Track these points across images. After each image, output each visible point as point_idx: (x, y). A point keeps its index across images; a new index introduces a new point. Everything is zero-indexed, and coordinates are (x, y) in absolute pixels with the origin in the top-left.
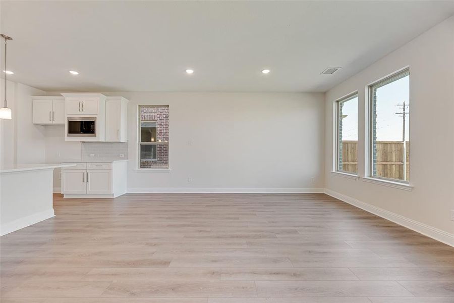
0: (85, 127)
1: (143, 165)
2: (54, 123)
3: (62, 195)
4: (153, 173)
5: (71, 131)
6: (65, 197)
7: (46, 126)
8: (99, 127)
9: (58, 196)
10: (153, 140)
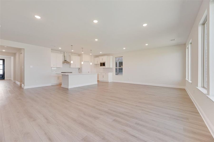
0: (103, 64)
1: (116, 74)
2: (98, 63)
3: (99, 81)
4: (119, 76)
5: (101, 65)
6: (100, 81)
7: (96, 64)
8: (106, 64)
9: (98, 81)
10: (122, 66)
